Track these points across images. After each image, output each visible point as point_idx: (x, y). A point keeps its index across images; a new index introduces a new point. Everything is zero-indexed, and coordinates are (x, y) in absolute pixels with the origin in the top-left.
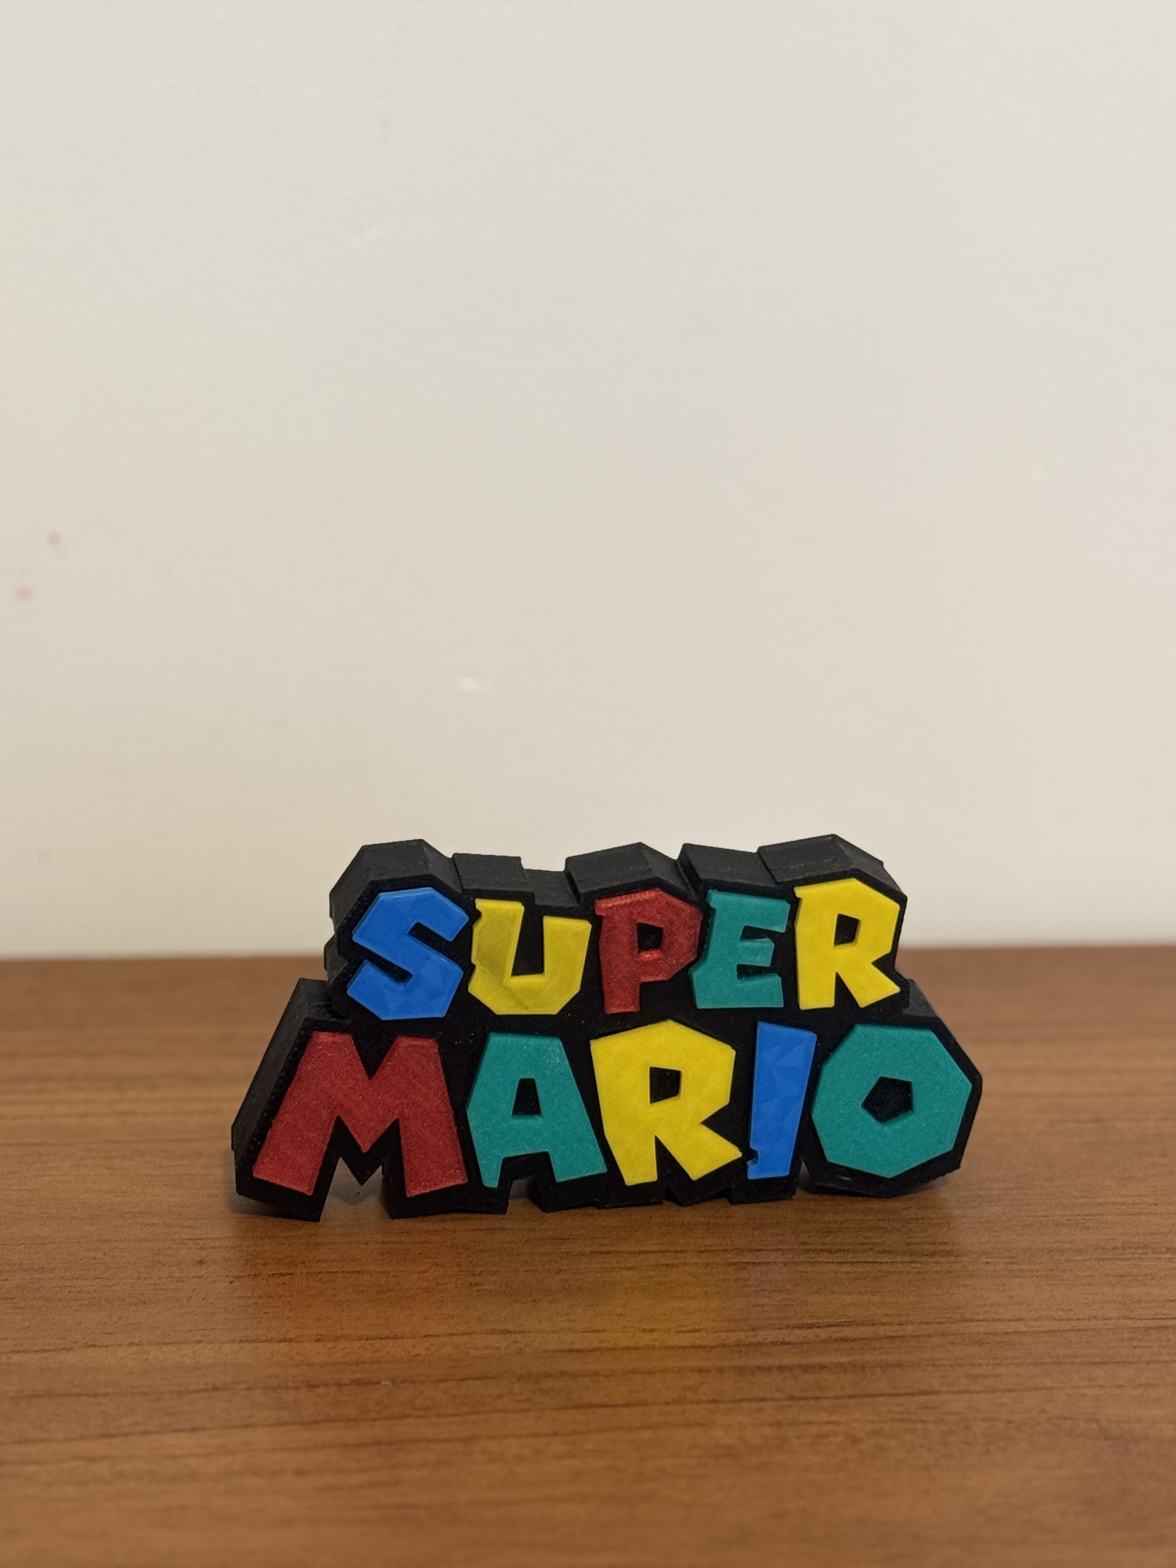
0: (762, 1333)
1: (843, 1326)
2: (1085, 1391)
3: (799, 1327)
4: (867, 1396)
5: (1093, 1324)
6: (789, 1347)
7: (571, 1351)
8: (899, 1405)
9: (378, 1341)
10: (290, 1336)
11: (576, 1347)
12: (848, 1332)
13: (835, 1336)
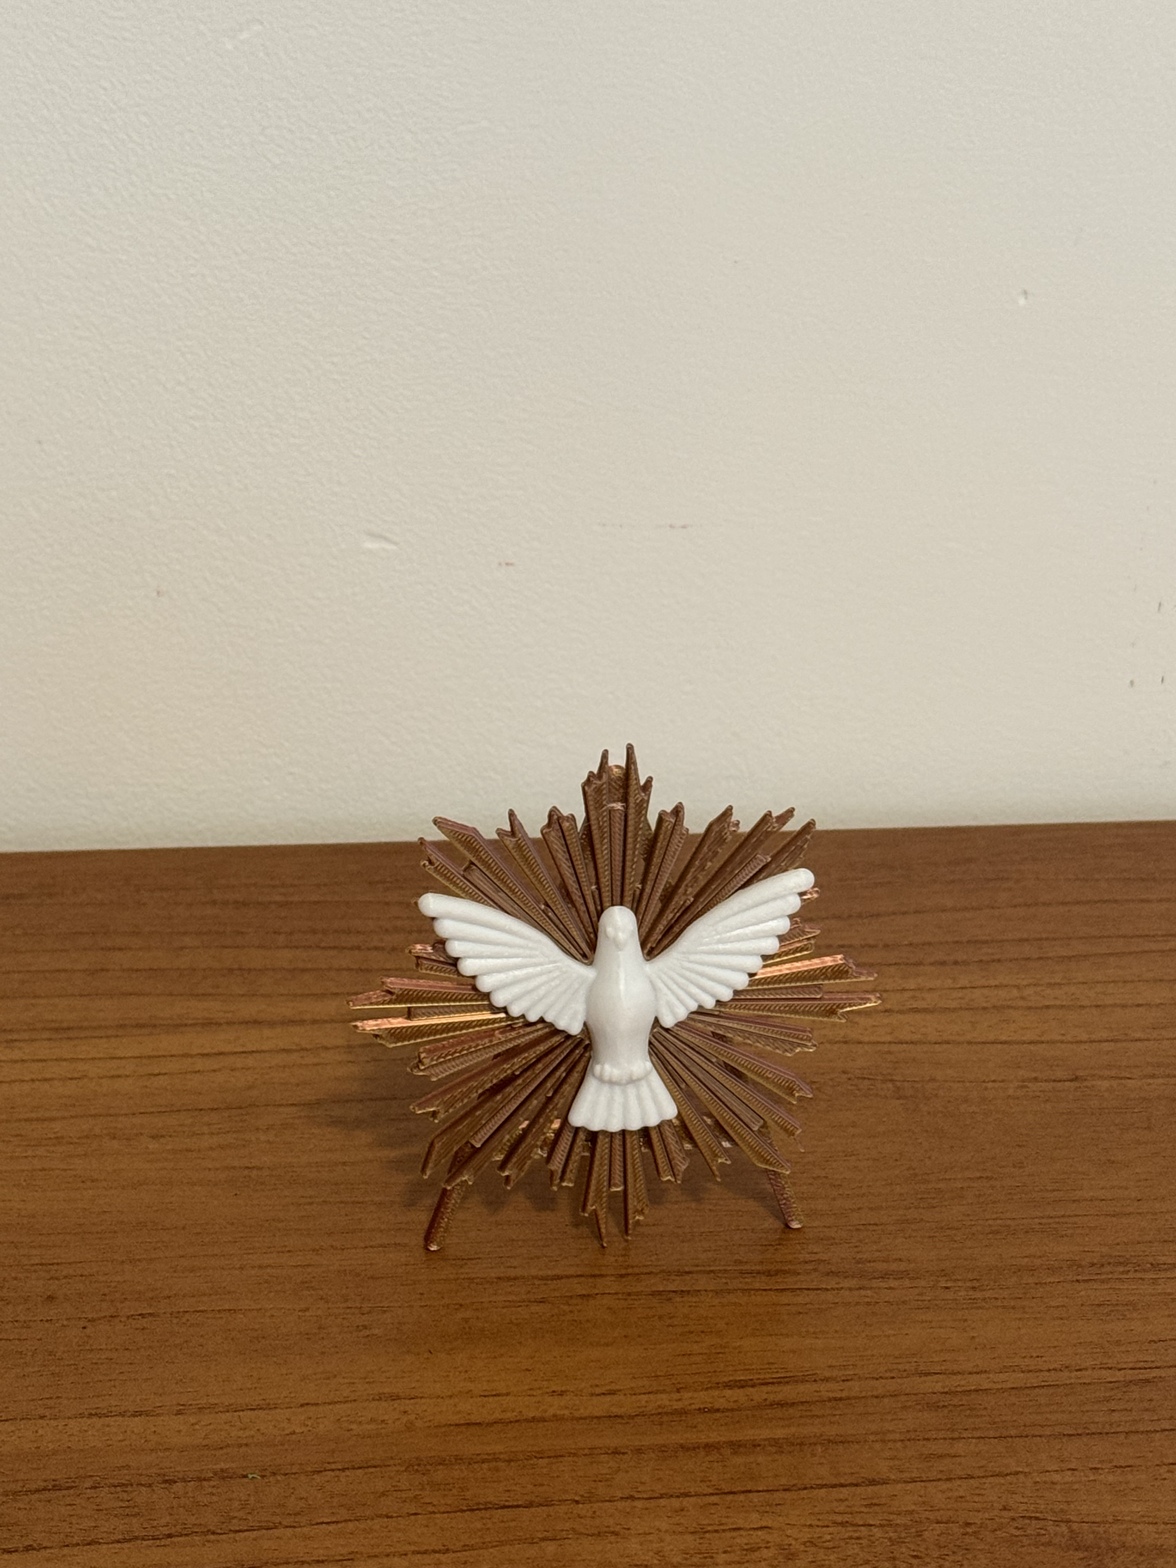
0: (686, 1395)
1: (779, 1383)
3: (728, 1386)
4: (804, 1488)
5: (1064, 1377)
6: (718, 1415)
7: (469, 1424)
8: (842, 1501)
9: (248, 1413)
10: (148, 1406)
11: (474, 1418)
13: (771, 1397)
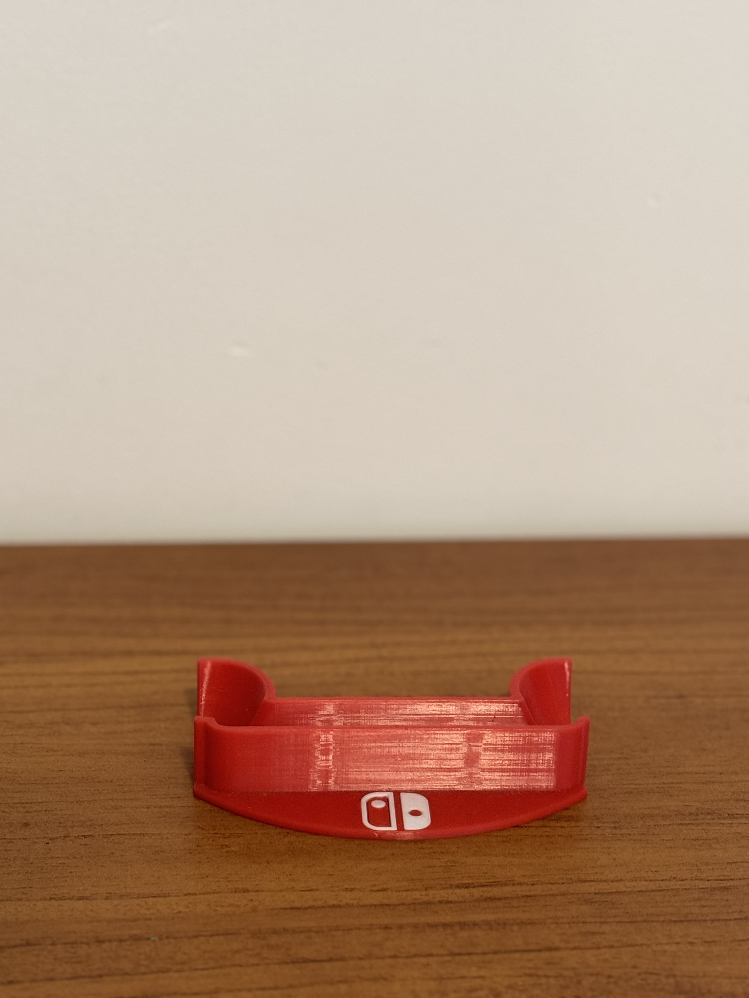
0: (431, 892)
1: (491, 886)
2: (666, 948)
3: (458, 886)
4: (506, 952)
5: (672, 885)
6: (452, 905)
7: (292, 908)
8: (530, 960)
9: (151, 899)
10: (87, 894)
11: (296, 904)
12: (496, 891)
